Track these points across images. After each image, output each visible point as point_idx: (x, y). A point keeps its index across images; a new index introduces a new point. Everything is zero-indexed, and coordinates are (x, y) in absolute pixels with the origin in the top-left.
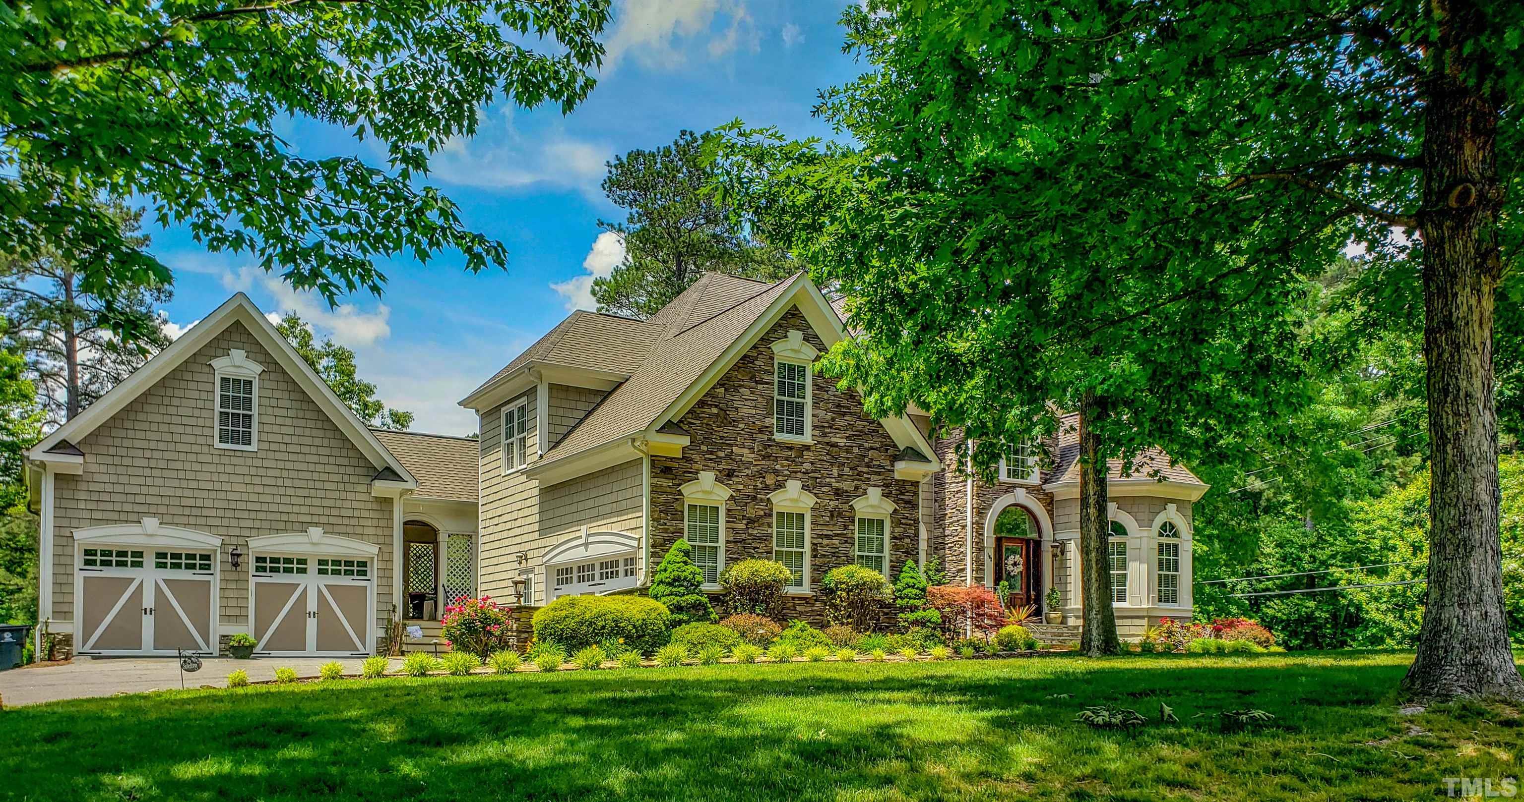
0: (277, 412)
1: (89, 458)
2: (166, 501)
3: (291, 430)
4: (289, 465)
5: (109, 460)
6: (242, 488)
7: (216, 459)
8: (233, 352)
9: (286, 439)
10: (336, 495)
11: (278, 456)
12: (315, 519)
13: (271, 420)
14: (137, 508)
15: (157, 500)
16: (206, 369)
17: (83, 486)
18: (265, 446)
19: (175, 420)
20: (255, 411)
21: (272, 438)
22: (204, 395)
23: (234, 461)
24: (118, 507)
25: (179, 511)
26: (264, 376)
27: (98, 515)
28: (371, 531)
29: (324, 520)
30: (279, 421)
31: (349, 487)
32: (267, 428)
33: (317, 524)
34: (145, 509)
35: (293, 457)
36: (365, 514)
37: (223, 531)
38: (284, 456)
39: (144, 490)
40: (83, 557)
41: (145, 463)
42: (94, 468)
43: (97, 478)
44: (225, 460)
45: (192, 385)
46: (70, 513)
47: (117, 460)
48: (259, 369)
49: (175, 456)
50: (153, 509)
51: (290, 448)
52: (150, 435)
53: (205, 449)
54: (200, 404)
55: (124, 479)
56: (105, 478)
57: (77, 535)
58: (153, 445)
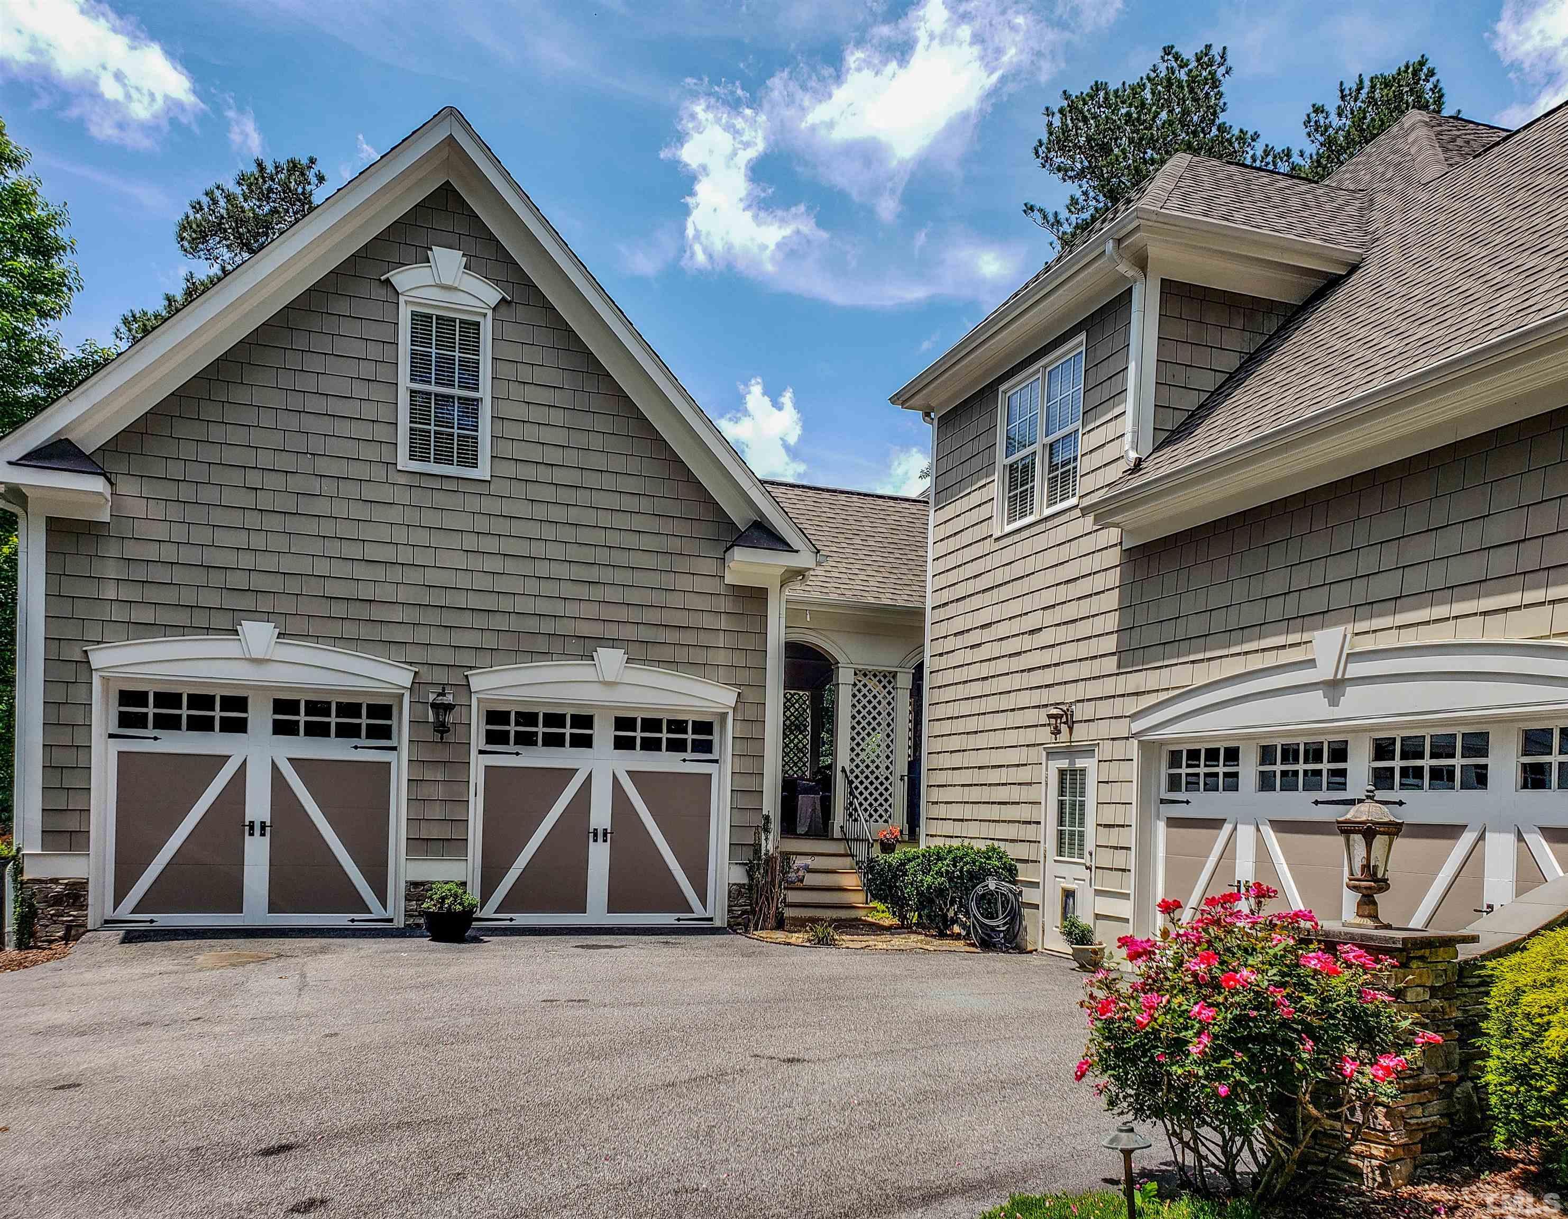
0: (531, 394)
1: (127, 487)
2: (293, 586)
3: (560, 437)
4: (557, 513)
5: (169, 491)
6: (460, 561)
7: (403, 497)
8: (438, 253)
9: (554, 456)
10: (653, 579)
11: (534, 492)
12: (612, 631)
13: (520, 412)
14: (232, 602)
15: (276, 584)
16: (381, 293)
17: (112, 550)
18: (509, 470)
19: (315, 404)
20: (485, 391)
21: (519, 451)
22: (374, 351)
23: (441, 499)
24: (188, 597)
25: (321, 609)
26: (504, 311)
27: (146, 615)
28: (721, 658)
29: (628, 632)
30: (536, 414)
31: (681, 565)
32: (512, 430)
33: (613, 643)
34: (247, 602)
35: (566, 496)
36: (708, 621)
37: (417, 655)
38: (548, 493)
39: (246, 561)
40: (114, 710)
41: (247, 499)
42: (137, 508)
43: (142, 530)
44: (417, 497)
45: (354, 329)
46: (81, 610)
47: (186, 492)
48: (491, 295)
49: (315, 486)
50: (265, 605)
51: (560, 476)
52: (256, 437)
53: (379, 473)
54: (367, 370)
55: (201, 535)
56: (159, 531)
57: (100, 658)
58: (265, 460)
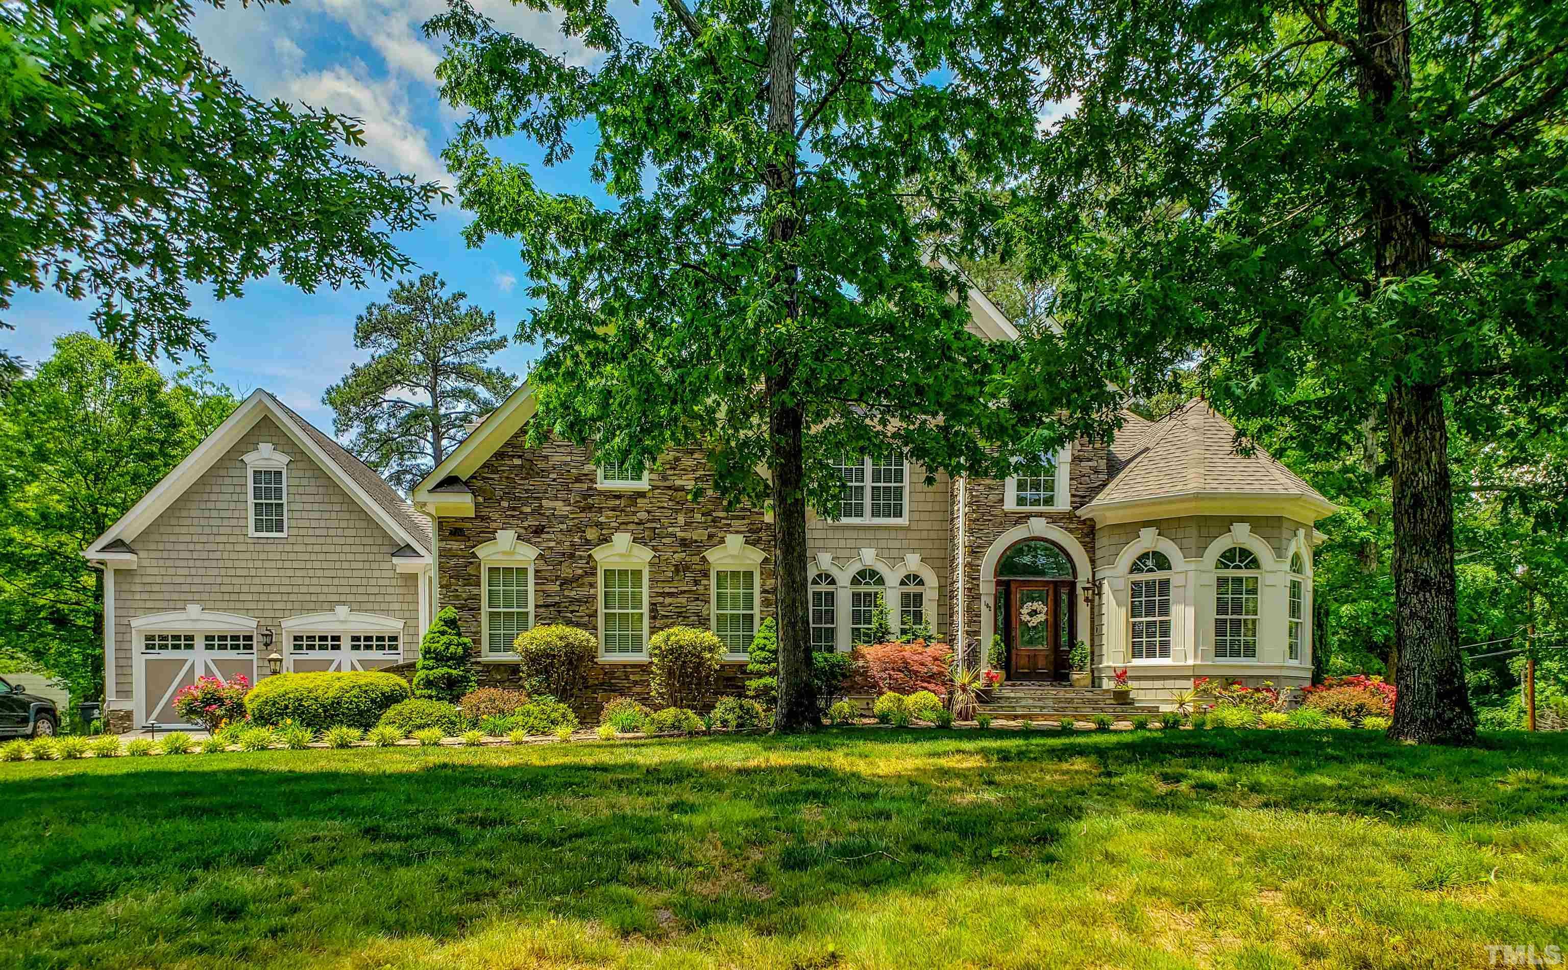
0: (305, 498)
1: (142, 554)
2: (207, 588)
3: (317, 515)
4: (317, 548)
5: (159, 555)
6: (274, 573)
7: (251, 547)
8: (261, 446)
9: (314, 524)
10: (362, 573)
11: (307, 540)
12: (343, 598)
13: (299, 507)
14: (183, 596)
15: (201, 588)
16: (239, 465)
17: (137, 580)
18: (294, 532)
19: (214, 514)
20: (284, 500)
21: (301, 523)
22: (238, 489)
23: (267, 548)
24: (167, 596)
25: (219, 597)
26: (292, 466)
27: (149, 604)
28: (396, 606)
29: (351, 598)
30: (308, 507)
31: (375, 566)
32: (297, 515)
33: (344, 603)
34: (189, 596)
35: (321, 540)
36: (390, 590)
37: (257, 613)
38: (313, 540)
39: (189, 580)
40: (144, 643)
41: (187, 555)
42: (145, 563)
43: (149, 571)
44: (259, 548)
45: (228, 481)
46: (128, 604)
47: (165, 555)
48: (285, 459)
49: (215, 547)
50: (197, 597)
51: (318, 532)
52: (192, 530)
53: (241, 539)
54: (235, 497)
55: (171, 571)
56: (155, 571)
57: (134, 623)
58: (195, 538)
